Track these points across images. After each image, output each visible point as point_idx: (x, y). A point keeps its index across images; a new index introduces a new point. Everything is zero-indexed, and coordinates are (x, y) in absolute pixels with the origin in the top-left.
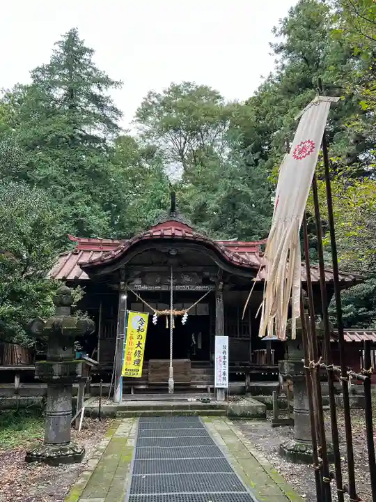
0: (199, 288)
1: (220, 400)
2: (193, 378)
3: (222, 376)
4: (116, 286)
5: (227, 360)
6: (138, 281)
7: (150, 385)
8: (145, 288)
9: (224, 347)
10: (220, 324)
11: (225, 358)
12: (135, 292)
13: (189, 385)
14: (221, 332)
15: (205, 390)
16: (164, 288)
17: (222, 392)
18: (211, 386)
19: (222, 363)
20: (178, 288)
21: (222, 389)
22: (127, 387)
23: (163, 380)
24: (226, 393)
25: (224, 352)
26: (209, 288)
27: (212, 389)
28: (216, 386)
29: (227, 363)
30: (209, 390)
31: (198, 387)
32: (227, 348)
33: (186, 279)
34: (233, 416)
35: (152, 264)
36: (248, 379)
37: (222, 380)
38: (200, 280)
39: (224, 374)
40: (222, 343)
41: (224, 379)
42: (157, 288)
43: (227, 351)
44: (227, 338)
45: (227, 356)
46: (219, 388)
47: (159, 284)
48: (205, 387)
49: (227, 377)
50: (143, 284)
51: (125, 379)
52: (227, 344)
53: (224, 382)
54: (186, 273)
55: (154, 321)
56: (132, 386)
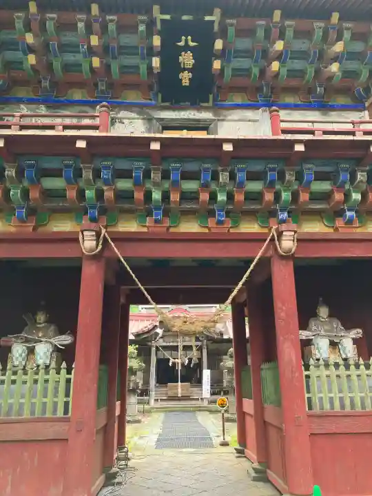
1: (205, 403)
2: (191, 393)
3: (207, 391)
4: (150, 344)
5: (209, 383)
6: (161, 340)
7: (169, 397)
8: (165, 344)
9: (208, 376)
10: (205, 363)
12: (159, 346)
13: (189, 396)
14: (206, 367)
15: (198, 399)
16: (175, 344)
17: (206, 400)
18: (201, 397)
20: (183, 344)
22: (156, 398)
23: (175, 394)
24: (208, 401)
26: (199, 343)
27: (202, 399)
28: (203, 397)
29: (209, 385)
30: (200, 399)
31: (194, 398)
32: (210, 376)
34: (211, 411)
37: (207, 393)
40: (207, 374)
42: (171, 344)
43: (209, 378)
44: (209, 371)
45: (209, 381)
46: (205, 398)
47: (173, 342)
48: (198, 397)
49: (209, 392)
50: (164, 341)
52: (209, 374)
53: (208, 395)
55: (170, 364)
56: (159, 398)
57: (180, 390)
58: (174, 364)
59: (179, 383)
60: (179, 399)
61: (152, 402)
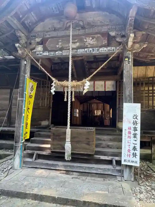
0: (104, 50)
3: (132, 152)
5: (138, 132)
6: (40, 48)
8: (46, 54)
9: (135, 117)
10: (129, 89)
11: (135, 129)
14: (131, 98)
16: (64, 53)
17: (130, 171)
18: (117, 158)
19: (132, 136)
20: (81, 51)
21: (130, 167)
22: (29, 151)
24: (136, 174)
25: (135, 123)
26: (115, 50)
28: (123, 161)
29: (138, 136)
30: (114, 163)
31: (103, 157)
32: (139, 118)
33: (89, 41)
35: (55, 30)
37: (132, 156)
38: (105, 42)
39: (135, 149)
40: (132, 112)
41: (135, 155)
42: (58, 53)
43: (139, 121)
44: (139, 105)
45: (139, 126)
46: (126, 166)
47: (61, 49)
48: (109, 158)
49: (138, 153)
50: (45, 49)
52: (139, 113)
53: (134, 159)
54: (88, 35)
56: (36, 152)
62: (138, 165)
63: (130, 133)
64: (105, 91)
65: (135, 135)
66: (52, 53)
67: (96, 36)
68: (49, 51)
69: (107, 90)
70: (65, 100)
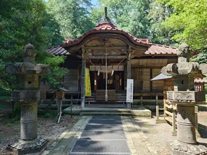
0: (119, 57)
1: (129, 108)
2: (116, 98)
4: (80, 57)
6: (90, 54)
7: (97, 100)
8: (94, 57)
10: (129, 74)
11: (131, 89)
12: (89, 59)
13: (114, 101)
14: (130, 77)
15: (122, 103)
16: (103, 58)
18: (125, 101)
20: (110, 57)
21: (130, 103)
22: (87, 101)
23: (103, 99)
24: (131, 105)
25: (131, 87)
26: (124, 57)
27: (125, 103)
28: (127, 102)
29: (132, 92)
30: (124, 103)
31: (119, 102)
32: (133, 85)
33: (113, 53)
34: (135, 116)
35: (97, 46)
36: (141, 98)
38: (120, 53)
39: (131, 96)
40: (130, 82)
41: (131, 98)
44: (133, 80)
45: (132, 88)
46: (128, 102)
48: (122, 102)
49: (132, 98)
50: (93, 55)
51: (86, 97)
52: (133, 83)
53: (131, 100)
54: (113, 50)
55: (98, 74)
56: (89, 101)
57: (106, 96)
58: (101, 74)
59: (106, 90)
60: (106, 103)
61: (83, 104)
62: (132, 102)
63: (129, 90)
64: (118, 71)
65: (131, 91)
66: (97, 57)
67: (116, 50)
68: (95, 56)
69: (119, 70)
70: (104, 78)
